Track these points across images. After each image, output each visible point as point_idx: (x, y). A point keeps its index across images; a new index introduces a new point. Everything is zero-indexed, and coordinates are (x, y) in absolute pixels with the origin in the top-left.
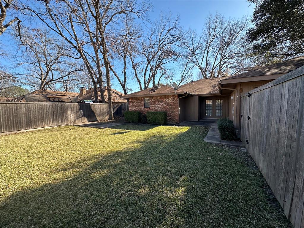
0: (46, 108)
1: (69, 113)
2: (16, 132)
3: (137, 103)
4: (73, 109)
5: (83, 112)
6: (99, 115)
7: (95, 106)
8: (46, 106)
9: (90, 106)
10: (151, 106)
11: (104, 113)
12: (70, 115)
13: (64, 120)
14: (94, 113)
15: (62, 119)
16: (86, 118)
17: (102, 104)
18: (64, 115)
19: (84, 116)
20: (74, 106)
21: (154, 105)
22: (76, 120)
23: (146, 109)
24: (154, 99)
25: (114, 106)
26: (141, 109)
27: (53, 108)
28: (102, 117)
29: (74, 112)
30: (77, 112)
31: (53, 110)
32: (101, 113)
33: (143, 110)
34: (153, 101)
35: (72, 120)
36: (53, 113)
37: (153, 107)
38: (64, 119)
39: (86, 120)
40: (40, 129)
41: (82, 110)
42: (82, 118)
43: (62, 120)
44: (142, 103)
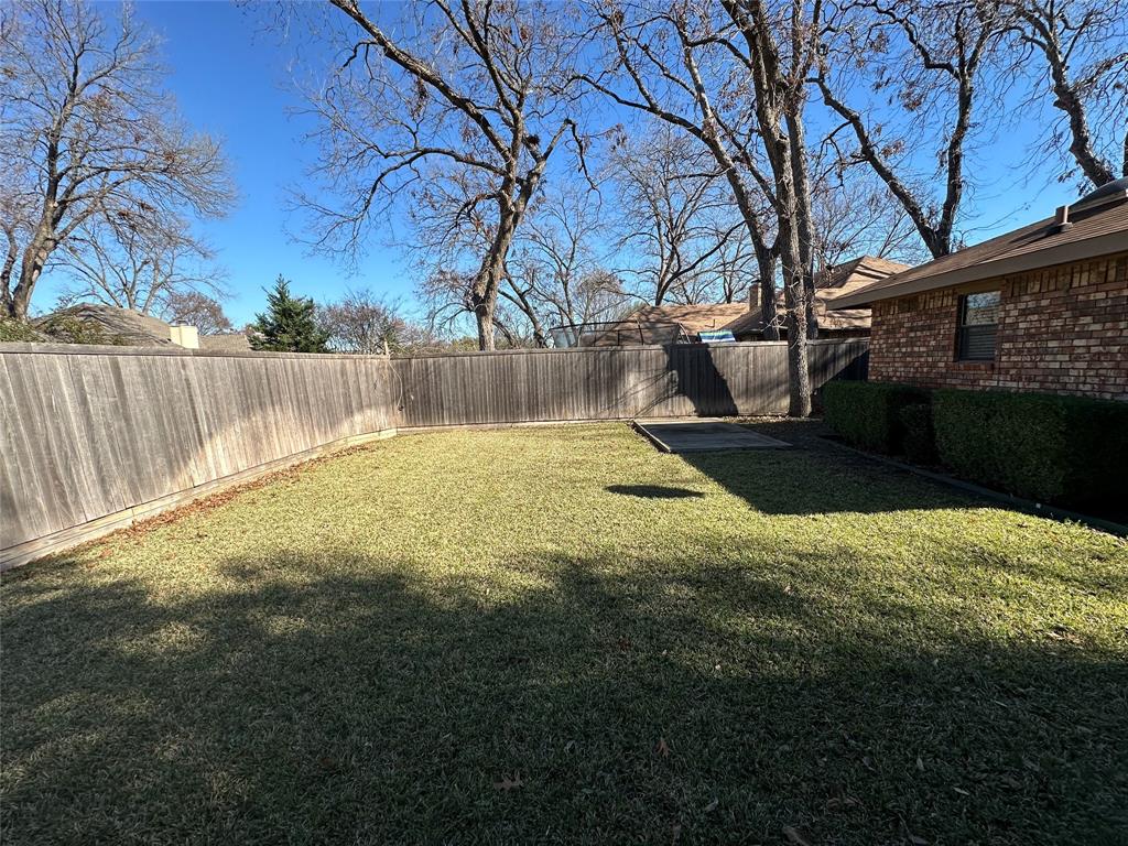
0: (572, 364)
1: (632, 379)
2: (509, 425)
3: (911, 329)
4: (644, 365)
5: (679, 376)
6: (748, 393)
7: (728, 353)
8: (571, 357)
9: (708, 354)
10: (1007, 346)
11: (770, 382)
12: (635, 386)
13: (616, 404)
14: (724, 382)
15: (610, 401)
16: (691, 398)
17: (763, 343)
18: (616, 386)
19: (682, 391)
20: (647, 356)
21: (1030, 336)
22: (652, 405)
23: (968, 368)
24: (1039, 296)
25: (830, 352)
26: (933, 365)
27: (587, 363)
28: (758, 401)
29: (648, 379)
30: (657, 379)
31: (588, 370)
32: (758, 382)
33: (943, 376)
34: (1024, 313)
35: (641, 405)
36: (588, 378)
37: (1019, 352)
38: (617, 399)
39: (689, 406)
40: (557, 423)
41: (674, 372)
42: (676, 399)
43: (612, 403)
44: (947, 327)
